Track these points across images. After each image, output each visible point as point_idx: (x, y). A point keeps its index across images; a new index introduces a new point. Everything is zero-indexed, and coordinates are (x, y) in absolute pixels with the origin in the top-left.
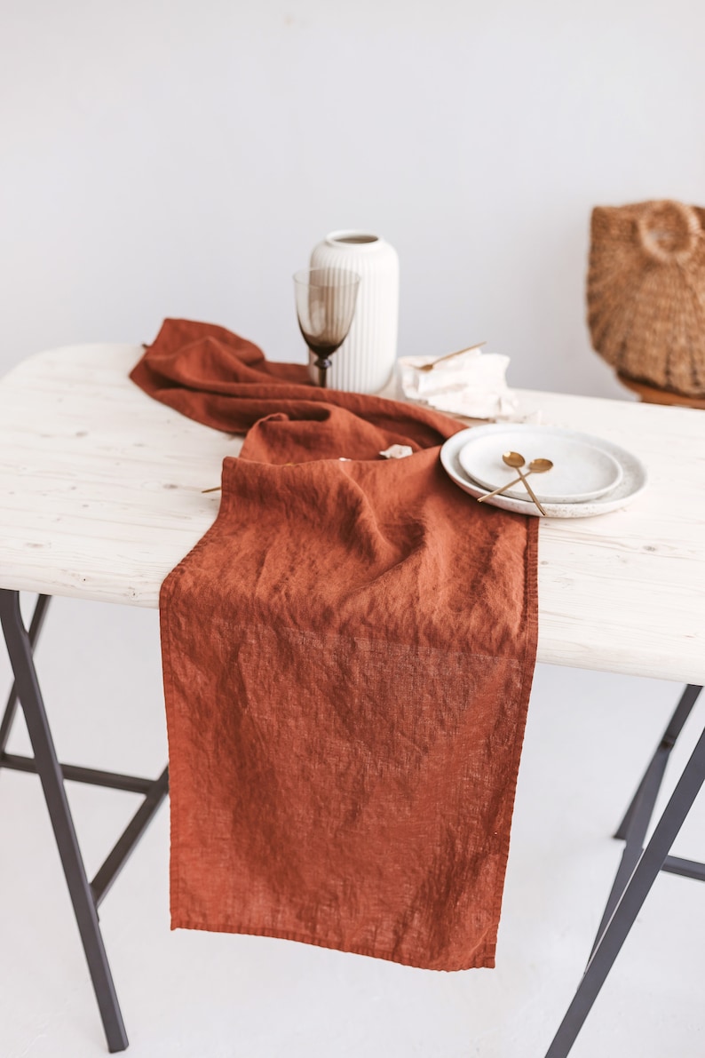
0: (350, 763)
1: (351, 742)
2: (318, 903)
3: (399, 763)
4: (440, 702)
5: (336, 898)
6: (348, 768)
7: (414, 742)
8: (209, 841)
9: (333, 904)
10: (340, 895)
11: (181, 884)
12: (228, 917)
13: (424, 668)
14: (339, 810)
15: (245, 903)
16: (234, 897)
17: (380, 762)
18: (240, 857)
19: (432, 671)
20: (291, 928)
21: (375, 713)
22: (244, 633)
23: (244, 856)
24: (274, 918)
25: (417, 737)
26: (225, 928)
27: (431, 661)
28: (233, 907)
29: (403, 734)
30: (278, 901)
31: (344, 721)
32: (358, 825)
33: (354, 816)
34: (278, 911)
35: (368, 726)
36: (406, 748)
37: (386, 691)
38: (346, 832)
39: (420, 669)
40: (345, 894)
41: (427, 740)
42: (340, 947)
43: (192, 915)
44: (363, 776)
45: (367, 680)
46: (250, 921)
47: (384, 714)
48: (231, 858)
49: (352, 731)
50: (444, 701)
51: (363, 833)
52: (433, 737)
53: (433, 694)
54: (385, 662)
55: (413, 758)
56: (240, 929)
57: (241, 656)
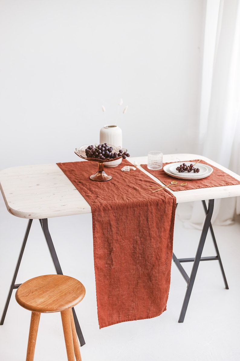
0: (136, 271)
1: (136, 266)
2: (129, 311)
3: (147, 269)
4: (156, 253)
5: (134, 308)
6: (136, 272)
7: (151, 264)
8: (103, 304)
9: (133, 310)
10: (135, 307)
11: (100, 317)
12: (109, 322)
13: (153, 246)
14: (134, 283)
15: (112, 317)
16: (109, 316)
17: (143, 270)
18: (110, 306)
19: (155, 246)
20: (123, 319)
21: (142, 257)
22: (112, 248)
23: (110, 305)
24: (119, 318)
25: (152, 263)
26: (109, 325)
27: (154, 244)
28: (109, 319)
29: (148, 262)
30: (119, 314)
31: (134, 261)
32: (139, 286)
33: (137, 284)
34: (120, 317)
35: (140, 261)
36: (149, 266)
37: (144, 252)
38: (136, 288)
39: (152, 246)
40: (136, 306)
41: (154, 263)
42: (135, 320)
43: (103, 324)
44: (139, 273)
45: (140, 250)
46: (114, 321)
47: (144, 258)
48: (108, 307)
49: (136, 263)
50: (157, 253)
51: (140, 288)
52: (155, 263)
53: (155, 252)
54: (144, 245)
55: (151, 268)
56: (112, 324)
57: (112, 253)
